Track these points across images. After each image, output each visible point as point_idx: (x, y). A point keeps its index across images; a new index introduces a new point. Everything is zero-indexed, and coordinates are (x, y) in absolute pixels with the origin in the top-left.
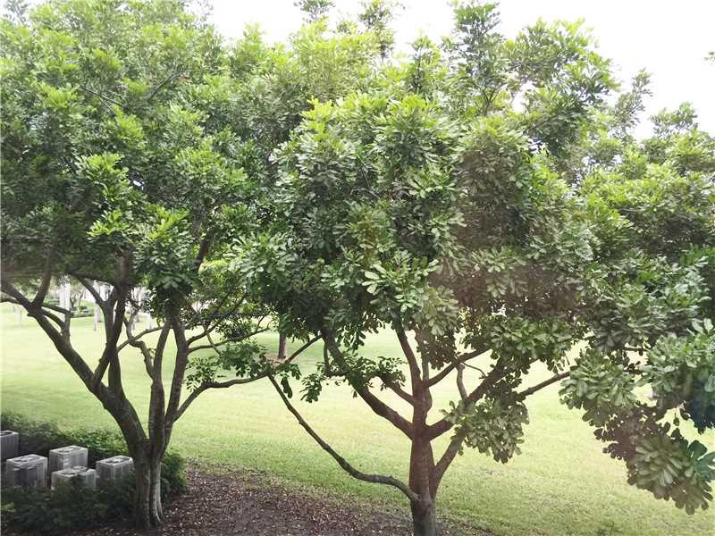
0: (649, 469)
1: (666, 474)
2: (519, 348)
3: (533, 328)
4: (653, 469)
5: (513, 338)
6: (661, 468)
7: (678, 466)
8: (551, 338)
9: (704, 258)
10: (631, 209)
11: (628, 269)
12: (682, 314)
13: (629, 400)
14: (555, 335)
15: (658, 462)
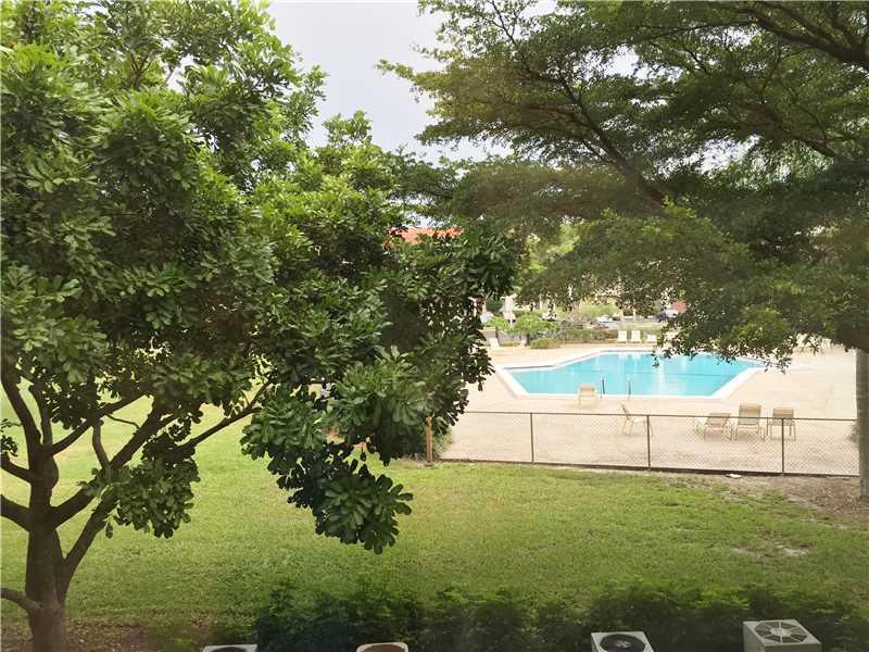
0: (340, 514)
1: (356, 516)
2: (190, 392)
3: (206, 366)
4: (344, 512)
5: (183, 380)
6: (351, 511)
7: (368, 505)
8: (228, 376)
9: (383, 281)
10: (310, 225)
11: (309, 292)
12: (367, 342)
13: (318, 440)
14: (232, 373)
15: (348, 504)
